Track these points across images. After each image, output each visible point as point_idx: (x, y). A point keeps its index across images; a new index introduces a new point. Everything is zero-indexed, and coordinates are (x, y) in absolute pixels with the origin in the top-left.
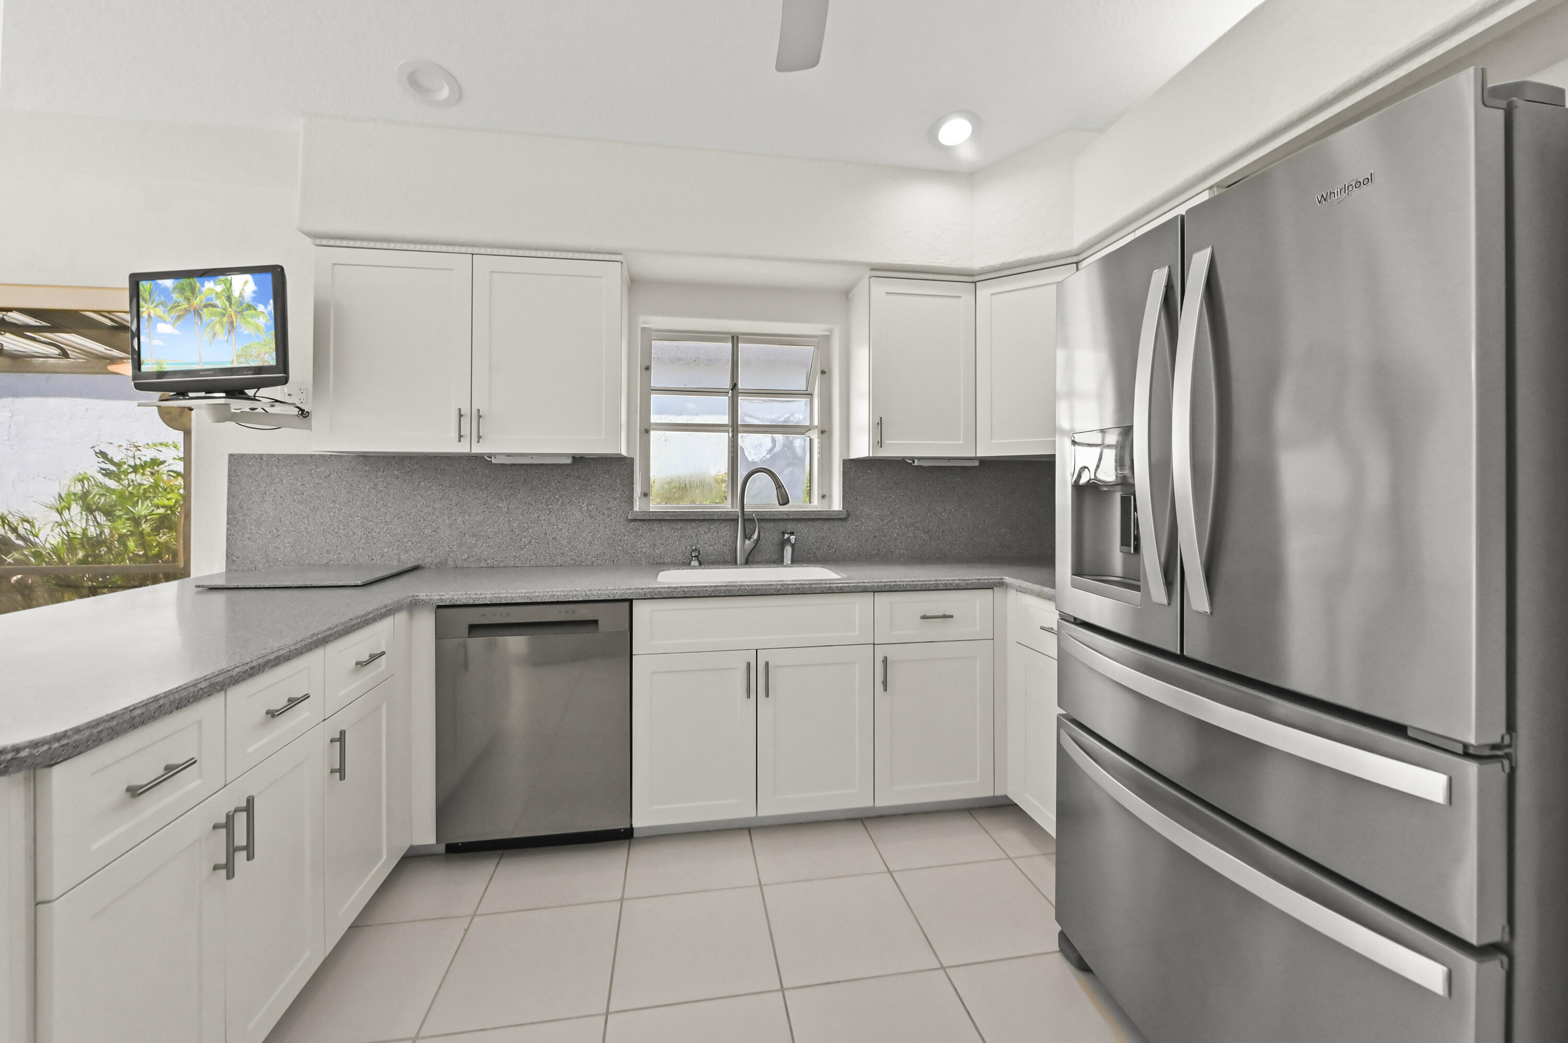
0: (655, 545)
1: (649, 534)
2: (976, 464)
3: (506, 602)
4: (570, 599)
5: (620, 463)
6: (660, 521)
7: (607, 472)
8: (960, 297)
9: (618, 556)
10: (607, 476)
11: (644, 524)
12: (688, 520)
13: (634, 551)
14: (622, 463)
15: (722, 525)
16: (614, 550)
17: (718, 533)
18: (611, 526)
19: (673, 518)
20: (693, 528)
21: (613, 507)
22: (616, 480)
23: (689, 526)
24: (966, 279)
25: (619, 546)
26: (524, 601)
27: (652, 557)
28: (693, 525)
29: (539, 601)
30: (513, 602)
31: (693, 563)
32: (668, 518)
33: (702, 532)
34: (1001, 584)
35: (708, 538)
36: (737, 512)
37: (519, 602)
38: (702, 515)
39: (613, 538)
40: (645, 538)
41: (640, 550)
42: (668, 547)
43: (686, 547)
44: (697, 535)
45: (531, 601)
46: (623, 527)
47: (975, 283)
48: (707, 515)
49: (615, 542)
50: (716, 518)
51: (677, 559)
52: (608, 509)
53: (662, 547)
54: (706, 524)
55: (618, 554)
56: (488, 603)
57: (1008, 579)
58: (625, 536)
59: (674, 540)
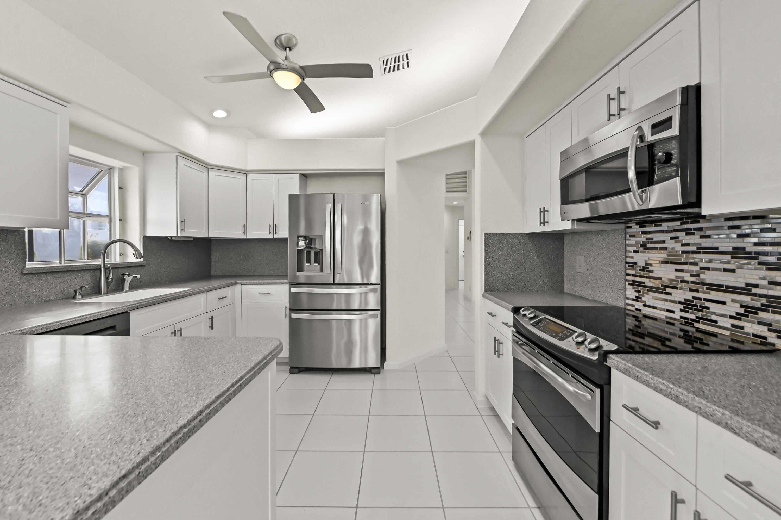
0: (42, 290)
1: (38, 283)
2: (192, 239)
3: (68, 325)
4: (104, 316)
5: (15, 233)
6: (46, 273)
7: (4, 240)
8: (204, 172)
9: (15, 300)
10: (4, 243)
11: (34, 276)
12: (68, 271)
13: (27, 295)
14: (16, 234)
15: (85, 273)
16: (11, 297)
17: (83, 278)
18: (8, 279)
19: (58, 271)
20: (68, 276)
21: (10, 265)
22: (11, 247)
23: (65, 275)
24: (206, 166)
25: (15, 293)
26: (78, 323)
27: (41, 297)
28: (68, 274)
29: (87, 320)
30: (72, 324)
31: (77, 297)
32: (55, 271)
33: (74, 278)
34: (236, 284)
35: (77, 282)
36: (100, 264)
37: (76, 323)
38: (76, 267)
39: (10, 288)
40: (36, 285)
41: (32, 294)
42: (52, 290)
43: (64, 289)
44: (70, 280)
45: (83, 322)
46: (18, 279)
47: (208, 168)
48: (79, 267)
49: (12, 290)
50: (84, 269)
51: (58, 297)
52: (6, 267)
53: (48, 290)
54: (76, 273)
55: (15, 299)
56: (57, 328)
57: (238, 281)
58: (20, 285)
59: (56, 285)
